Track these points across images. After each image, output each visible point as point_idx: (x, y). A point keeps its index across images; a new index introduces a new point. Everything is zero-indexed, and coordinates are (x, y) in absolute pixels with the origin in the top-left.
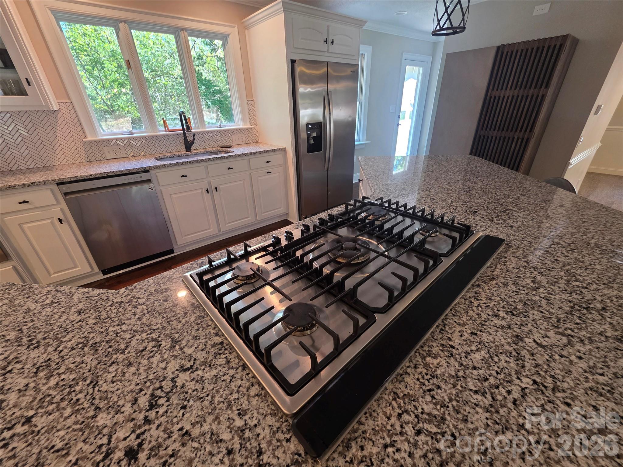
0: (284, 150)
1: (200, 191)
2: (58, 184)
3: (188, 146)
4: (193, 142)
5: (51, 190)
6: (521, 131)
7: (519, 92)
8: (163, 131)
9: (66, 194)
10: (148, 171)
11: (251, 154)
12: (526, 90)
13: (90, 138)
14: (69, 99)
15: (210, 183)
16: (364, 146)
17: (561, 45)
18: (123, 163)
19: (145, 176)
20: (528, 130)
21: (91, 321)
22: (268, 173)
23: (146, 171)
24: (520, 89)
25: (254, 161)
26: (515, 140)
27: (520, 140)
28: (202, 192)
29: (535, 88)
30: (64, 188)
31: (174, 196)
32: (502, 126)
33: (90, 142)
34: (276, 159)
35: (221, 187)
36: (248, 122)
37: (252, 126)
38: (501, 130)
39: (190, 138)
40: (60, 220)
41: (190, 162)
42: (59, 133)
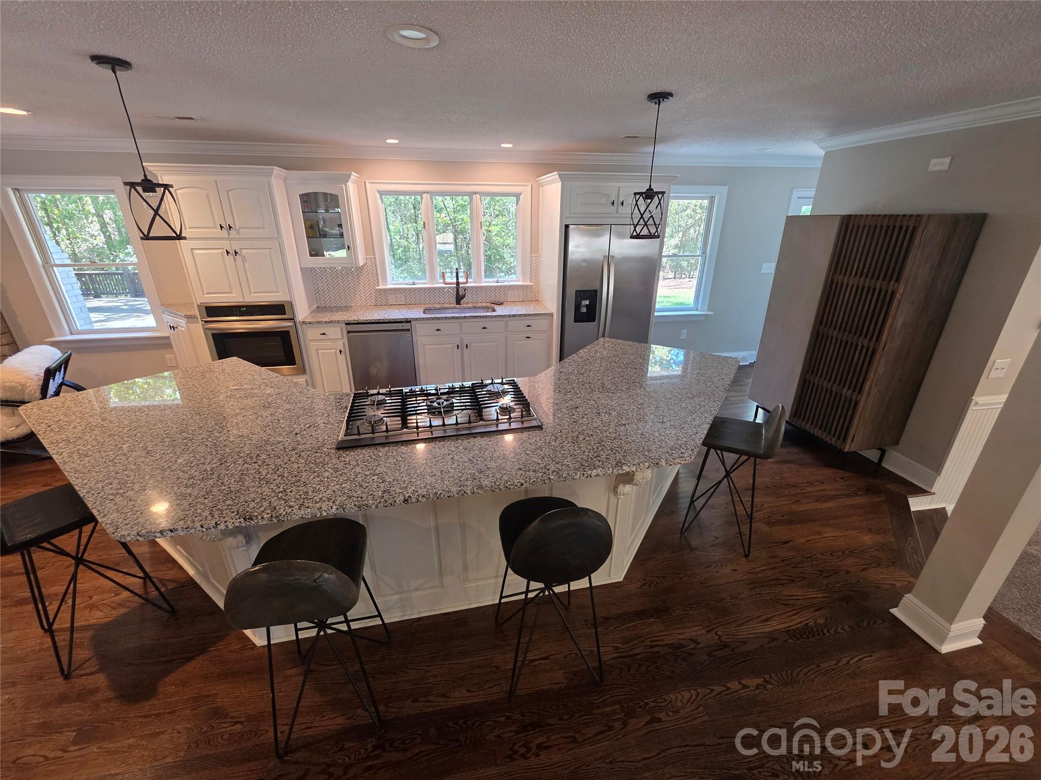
0: (552, 315)
1: (451, 346)
2: (346, 324)
3: (459, 299)
4: (464, 296)
5: (341, 327)
6: (866, 337)
7: (865, 281)
8: (441, 283)
9: (349, 332)
10: (410, 322)
11: (509, 316)
12: (874, 280)
13: (381, 287)
14: (374, 255)
15: (462, 340)
16: (703, 318)
17: (914, 228)
18: (396, 311)
19: (407, 326)
20: (874, 338)
21: (309, 402)
22: (528, 337)
23: (408, 321)
24: (866, 277)
25: (512, 323)
26: (859, 348)
27: (864, 350)
28: (453, 347)
29: (884, 279)
30: (350, 328)
31: (427, 347)
32: (843, 326)
33: (381, 290)
34: (541, 324)
35: (473, 345)
36: (528, 278)
37: (532, 284)
38: (842, 330)
39: (461, 293)
40: (341, 351)
41: (446, 318)
42: (361, 281)
